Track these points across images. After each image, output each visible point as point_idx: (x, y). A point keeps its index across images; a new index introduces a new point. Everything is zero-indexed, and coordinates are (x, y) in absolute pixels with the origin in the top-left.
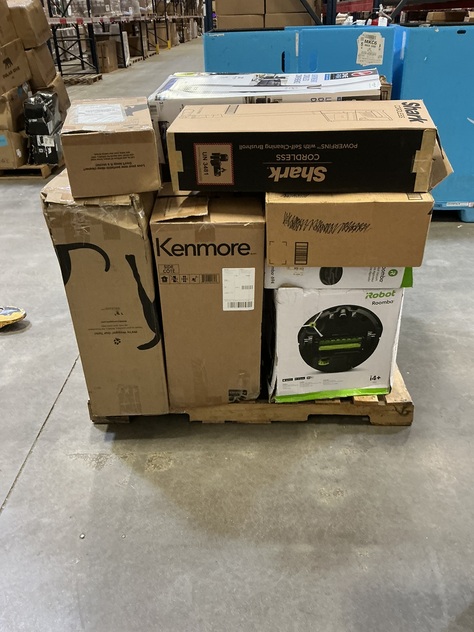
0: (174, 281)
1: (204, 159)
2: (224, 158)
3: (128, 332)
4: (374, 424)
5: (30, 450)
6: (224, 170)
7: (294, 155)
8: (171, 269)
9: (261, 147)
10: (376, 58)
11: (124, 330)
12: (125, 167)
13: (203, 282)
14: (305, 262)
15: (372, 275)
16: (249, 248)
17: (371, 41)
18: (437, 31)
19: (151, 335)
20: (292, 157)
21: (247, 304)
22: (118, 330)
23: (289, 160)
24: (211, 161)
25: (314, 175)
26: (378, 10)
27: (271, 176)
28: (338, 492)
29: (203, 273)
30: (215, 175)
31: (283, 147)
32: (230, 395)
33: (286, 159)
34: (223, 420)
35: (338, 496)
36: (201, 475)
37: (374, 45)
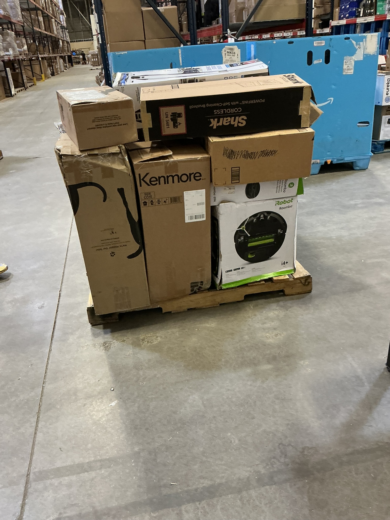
0: (152, 204)
1: (166, 118)
2: (180, 115)
3: (120, 246)
4: (287, 295)
5: (49, 349)
6: (180, 124)
7: (226, 110)
8: (149, 195)
9: (204, 106)
11: (117, 245)
12: (115, 126)
13: (171, 202)
14: (238, 181)
15: (278, 188)
16: (201, 176)
17: (231, 52)
18: (275, 42)
19: (136, 247)
20: (224, 111)
21: (201, 216)
22: (113, 246)
23: (223, 113)
24: (171, 118)
25: (239, 122)
26: (227, 33)
27: (211, 125)
28: (277, 334)
29: (171, 196)
30: (174, 128)
31: (218, 104)
32: (191, 287)
33: (220, 112)
34: (186, 308)
35: (278, 336)
36: (182, 341)
37: (233, 54)
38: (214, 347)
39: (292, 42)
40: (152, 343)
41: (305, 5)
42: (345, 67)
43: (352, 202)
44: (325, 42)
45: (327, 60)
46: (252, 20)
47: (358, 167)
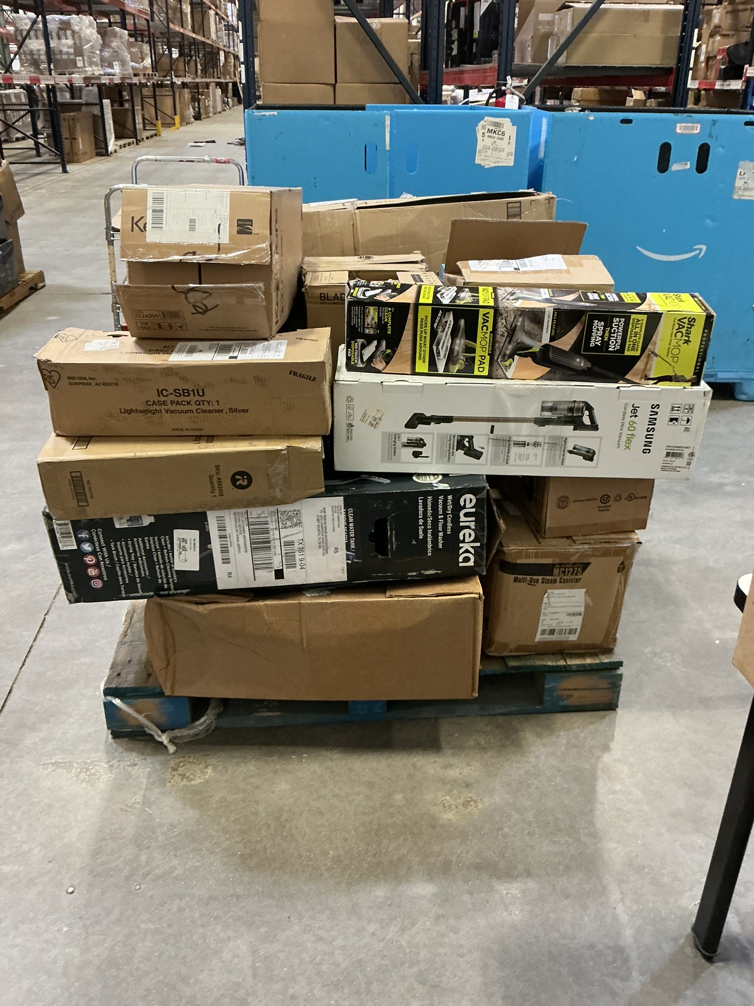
10: (503, 155)
17: (496, 131)
18: (592, 118)
26: (505, 85)
28: (469, 802)
35: (469, 806)
36: (257, 787)
37: (501, 136)
38: (321, 814)
39: (629, 121)
40: (192, 780)
41: (678, 40)
42: (739, 183)
43: (715, 479)
44: (701, 128)
45: (701, 166)
46: (561, 61)
47: (745, 394)
